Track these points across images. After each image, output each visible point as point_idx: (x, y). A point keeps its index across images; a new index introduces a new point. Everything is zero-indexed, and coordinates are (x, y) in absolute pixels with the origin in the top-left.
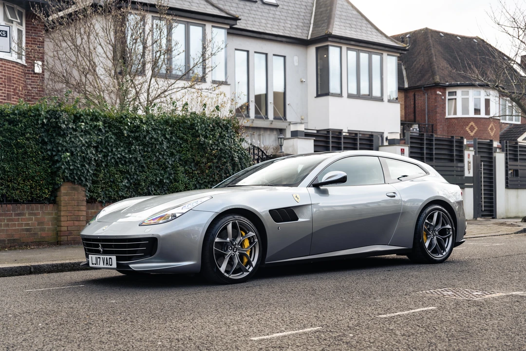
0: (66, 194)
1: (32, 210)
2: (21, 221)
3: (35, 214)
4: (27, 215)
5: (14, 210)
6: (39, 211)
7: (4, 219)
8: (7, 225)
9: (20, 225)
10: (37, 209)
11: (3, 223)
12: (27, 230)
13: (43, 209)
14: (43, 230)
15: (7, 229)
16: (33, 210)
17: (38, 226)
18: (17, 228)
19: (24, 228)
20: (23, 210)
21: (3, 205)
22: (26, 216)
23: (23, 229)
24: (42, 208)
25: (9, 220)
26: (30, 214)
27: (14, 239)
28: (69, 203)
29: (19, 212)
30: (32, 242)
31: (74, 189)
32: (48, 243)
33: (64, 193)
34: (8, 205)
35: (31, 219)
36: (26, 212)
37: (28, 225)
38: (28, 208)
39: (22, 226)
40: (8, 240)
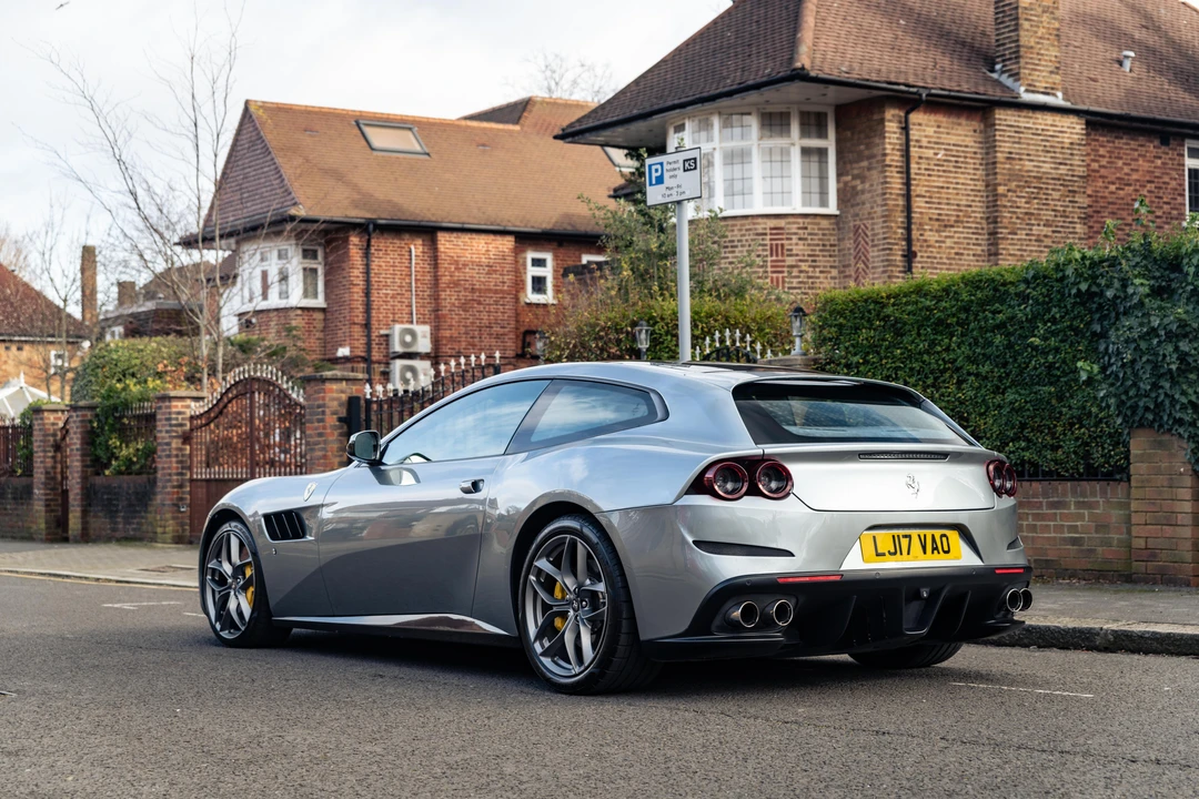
0: (1142, 459)
1: (1083, 494)
2: (1061, 520)
3: (1089, 506)
4: (1073, 507)
5: (1045, 495)
6: (1098, 499)
7: (1028, 514)
8: (1033, 528)
9: (1059, 528)
10: (1093, 494)
11: (1025, 523)
12: (1074, 541)
13: (1106, 493)
14: (1107, 543)
15: (1033, 537)
16: (1086, 497)
17: (1097, 532)
18: (1053, 535)
19: (1067, 535)
20: (1065, 495)
21: (1024, 483)
22: (1069, 508)
23: (1064, 539)
24: (1104, 493)
25: (1037, 517)
26: (1079, 505)
27: (1047, 560)
28: (1148, 481)
29: (1056, 499)
30: (1084, 570)
31: (1160, 445)
32: (1120, 575)
33: (1136, 455)
34: (1034, 484)
35: (1081, 517)
36: (1071, 499)
37: (1073, 529)
38: (1074, 493)
39: (1063, 533)
40: (1035, 561)
